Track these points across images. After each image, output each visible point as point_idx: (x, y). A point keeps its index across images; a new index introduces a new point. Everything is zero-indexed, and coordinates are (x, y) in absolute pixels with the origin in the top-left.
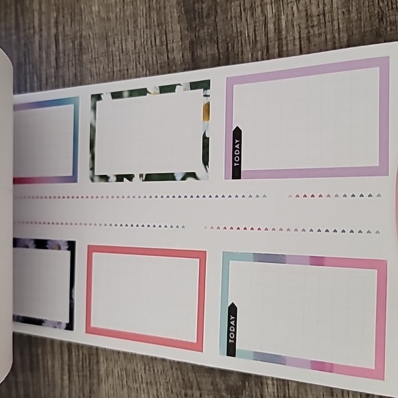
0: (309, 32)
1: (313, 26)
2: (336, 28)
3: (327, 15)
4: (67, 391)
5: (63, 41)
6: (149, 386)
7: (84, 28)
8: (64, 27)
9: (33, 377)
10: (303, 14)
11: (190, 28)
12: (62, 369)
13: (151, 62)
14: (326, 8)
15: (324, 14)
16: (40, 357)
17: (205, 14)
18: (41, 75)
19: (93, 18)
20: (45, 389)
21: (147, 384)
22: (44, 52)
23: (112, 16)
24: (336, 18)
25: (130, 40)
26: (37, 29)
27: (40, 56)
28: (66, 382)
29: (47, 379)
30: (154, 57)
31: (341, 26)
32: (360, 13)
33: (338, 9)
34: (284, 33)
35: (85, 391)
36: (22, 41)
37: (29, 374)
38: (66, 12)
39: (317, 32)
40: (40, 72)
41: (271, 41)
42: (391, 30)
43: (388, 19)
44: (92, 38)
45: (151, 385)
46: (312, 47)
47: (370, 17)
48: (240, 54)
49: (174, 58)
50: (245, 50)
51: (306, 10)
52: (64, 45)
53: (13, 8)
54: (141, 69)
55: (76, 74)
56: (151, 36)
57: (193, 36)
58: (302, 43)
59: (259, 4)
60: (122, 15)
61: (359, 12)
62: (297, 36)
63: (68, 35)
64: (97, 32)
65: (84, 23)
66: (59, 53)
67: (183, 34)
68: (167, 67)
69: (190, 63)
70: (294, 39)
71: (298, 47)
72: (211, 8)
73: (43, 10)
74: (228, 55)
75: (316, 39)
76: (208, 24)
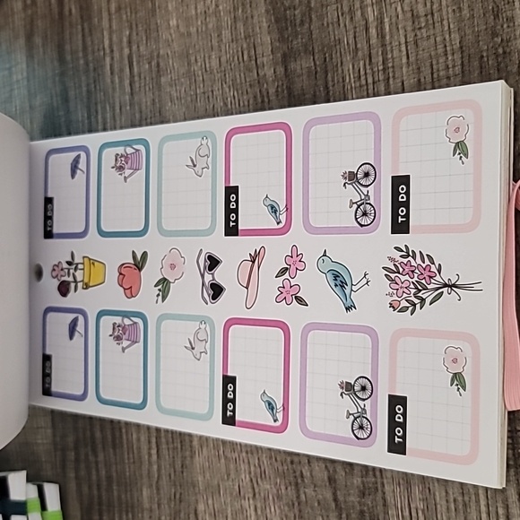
0: (416, 35)
1: (420, 28)
2: (446, 28)
3: (436, 15)
4: (155, 467)
5: (138, 62)
6: (249, 455)
7: (161, 46)
8: (138, 47)
9: (115, 455)
10: (409, 15)
11: (282, 39)
12: (149, 442)
13: (238, 81)
14: (435, 7)
15: (432, 14)
16: (124, 431)
17: (298, 21)
18: (114, 103)
19: (171, 34)
20: (129, 467)
21: (247, 452)
22: (117, 77)
23: (193, 30)
24: (445, 17)
25: (214, 57)
26: (108, 51)
27: (112, 82)
28: (154, 457)
29: (131, 456)
30: (242, 75)
31: (452, 26)
32: (473, 10)
33: (448, 7)
34: (388, 38)
35: (176, 466)
36: (91, 65)
37: (111, 450)
38: (140, 28)
39: (425, 35)
40: (114, 100)
41: (374, 48)
42: (508, 27)
43: (504, 15)
44: (170, 56)
45: (252, 454)
46: (421, 52)
47: (484, 15)
48: (339, 65)
49: (265, 75)
50: (344, 60)
51: (412, 10)
52: (139, 67)
53: (79, 27)
54: (228, 90)
55: (153, 100)
56: (238, 51)
57: (285, 47)
58: (409, 48)
59: (359, 6)
60: (204, 29)
61: (471, 9)
62: (403, 41)
63: (143, 56)
64: (176, 49)
65: (161, 40)
66: (134, 77)
67: (274, 47)
68: (257, 85)
69: (284, 79)
70: (400, 44)
71: (405, 53)
72: (305, 14)
73: (114, 27)
74: (326, 67)
75: (425, 43)
76: (302, 34)
